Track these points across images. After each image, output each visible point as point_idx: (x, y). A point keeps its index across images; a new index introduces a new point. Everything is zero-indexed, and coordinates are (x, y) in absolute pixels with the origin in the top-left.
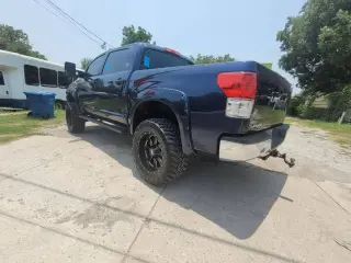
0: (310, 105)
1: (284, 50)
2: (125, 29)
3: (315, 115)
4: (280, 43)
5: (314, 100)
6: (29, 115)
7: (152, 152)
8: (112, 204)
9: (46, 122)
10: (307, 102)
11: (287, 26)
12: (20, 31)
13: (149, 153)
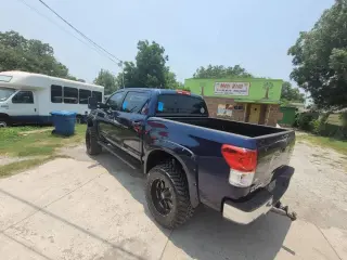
0: (323, 120)
1: (296, 63)
2: (140, 43)
3: (329, 132)
4: (292, 57)
5: (327, 116)
6: (53, 132)
7: (163, 196)
8: (126, 247)
9: (68, 140)
10: (320, 118)
11: (299, 41)
12: (48, 45)
13: (160, 195)
